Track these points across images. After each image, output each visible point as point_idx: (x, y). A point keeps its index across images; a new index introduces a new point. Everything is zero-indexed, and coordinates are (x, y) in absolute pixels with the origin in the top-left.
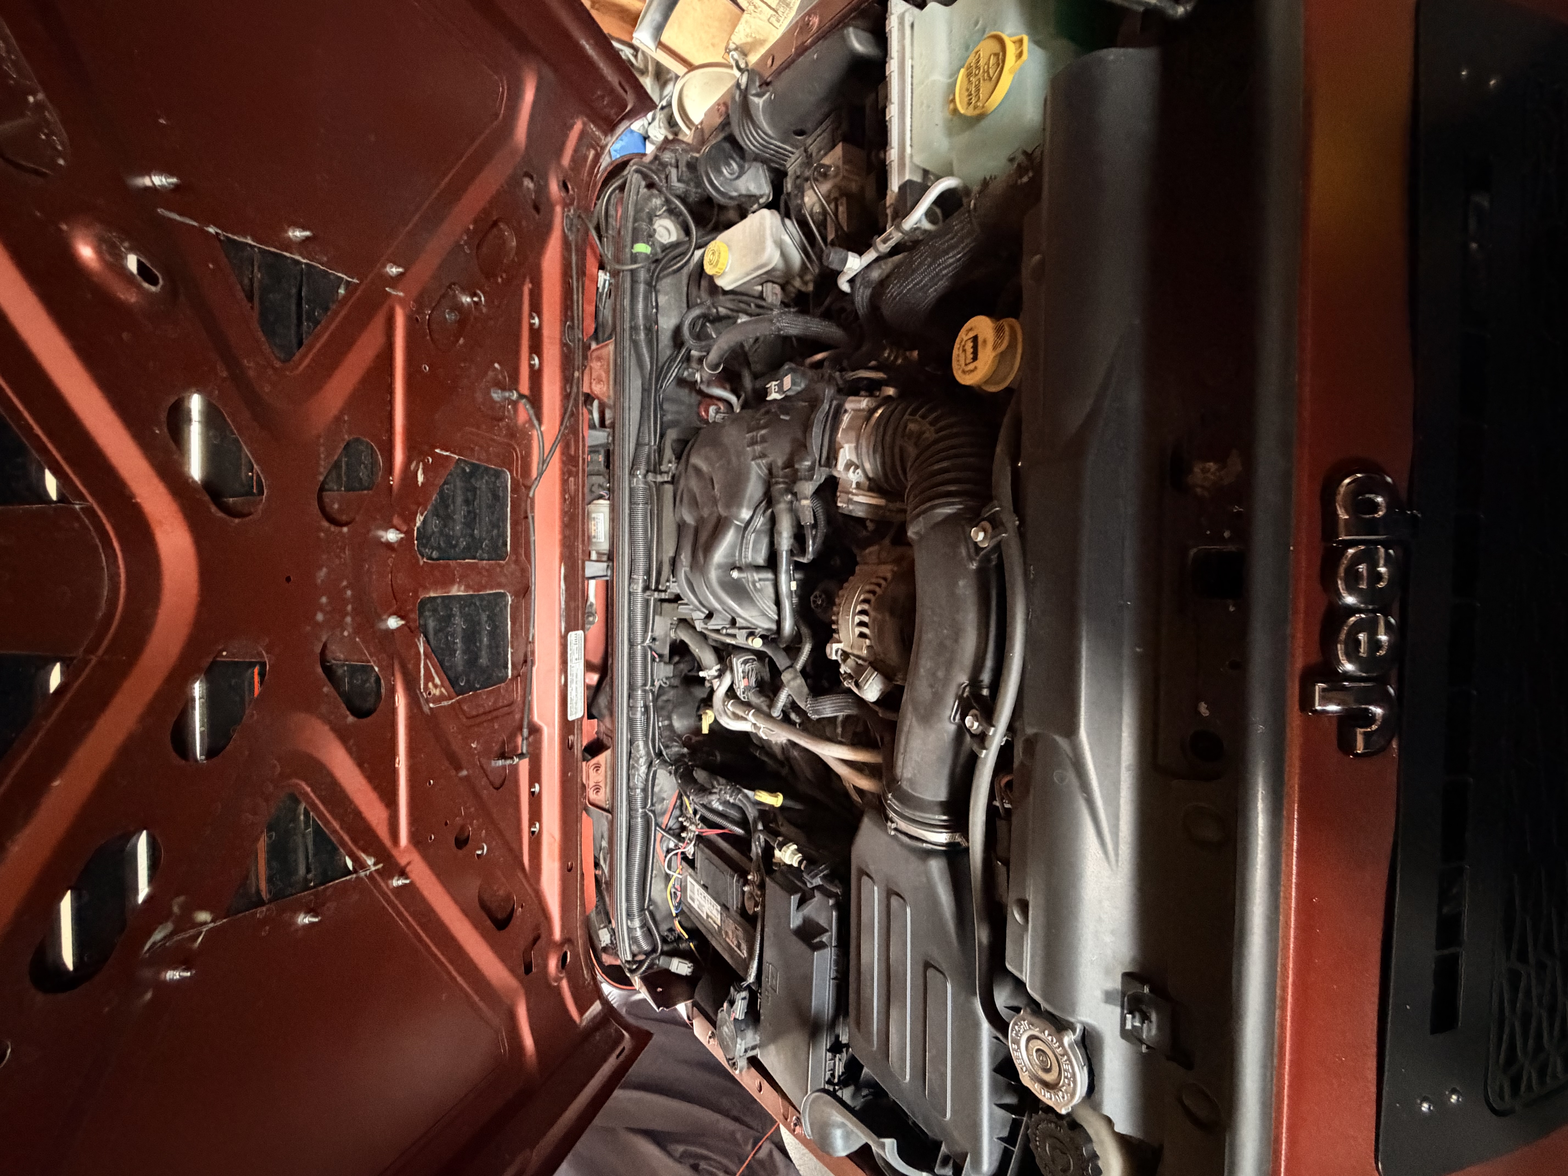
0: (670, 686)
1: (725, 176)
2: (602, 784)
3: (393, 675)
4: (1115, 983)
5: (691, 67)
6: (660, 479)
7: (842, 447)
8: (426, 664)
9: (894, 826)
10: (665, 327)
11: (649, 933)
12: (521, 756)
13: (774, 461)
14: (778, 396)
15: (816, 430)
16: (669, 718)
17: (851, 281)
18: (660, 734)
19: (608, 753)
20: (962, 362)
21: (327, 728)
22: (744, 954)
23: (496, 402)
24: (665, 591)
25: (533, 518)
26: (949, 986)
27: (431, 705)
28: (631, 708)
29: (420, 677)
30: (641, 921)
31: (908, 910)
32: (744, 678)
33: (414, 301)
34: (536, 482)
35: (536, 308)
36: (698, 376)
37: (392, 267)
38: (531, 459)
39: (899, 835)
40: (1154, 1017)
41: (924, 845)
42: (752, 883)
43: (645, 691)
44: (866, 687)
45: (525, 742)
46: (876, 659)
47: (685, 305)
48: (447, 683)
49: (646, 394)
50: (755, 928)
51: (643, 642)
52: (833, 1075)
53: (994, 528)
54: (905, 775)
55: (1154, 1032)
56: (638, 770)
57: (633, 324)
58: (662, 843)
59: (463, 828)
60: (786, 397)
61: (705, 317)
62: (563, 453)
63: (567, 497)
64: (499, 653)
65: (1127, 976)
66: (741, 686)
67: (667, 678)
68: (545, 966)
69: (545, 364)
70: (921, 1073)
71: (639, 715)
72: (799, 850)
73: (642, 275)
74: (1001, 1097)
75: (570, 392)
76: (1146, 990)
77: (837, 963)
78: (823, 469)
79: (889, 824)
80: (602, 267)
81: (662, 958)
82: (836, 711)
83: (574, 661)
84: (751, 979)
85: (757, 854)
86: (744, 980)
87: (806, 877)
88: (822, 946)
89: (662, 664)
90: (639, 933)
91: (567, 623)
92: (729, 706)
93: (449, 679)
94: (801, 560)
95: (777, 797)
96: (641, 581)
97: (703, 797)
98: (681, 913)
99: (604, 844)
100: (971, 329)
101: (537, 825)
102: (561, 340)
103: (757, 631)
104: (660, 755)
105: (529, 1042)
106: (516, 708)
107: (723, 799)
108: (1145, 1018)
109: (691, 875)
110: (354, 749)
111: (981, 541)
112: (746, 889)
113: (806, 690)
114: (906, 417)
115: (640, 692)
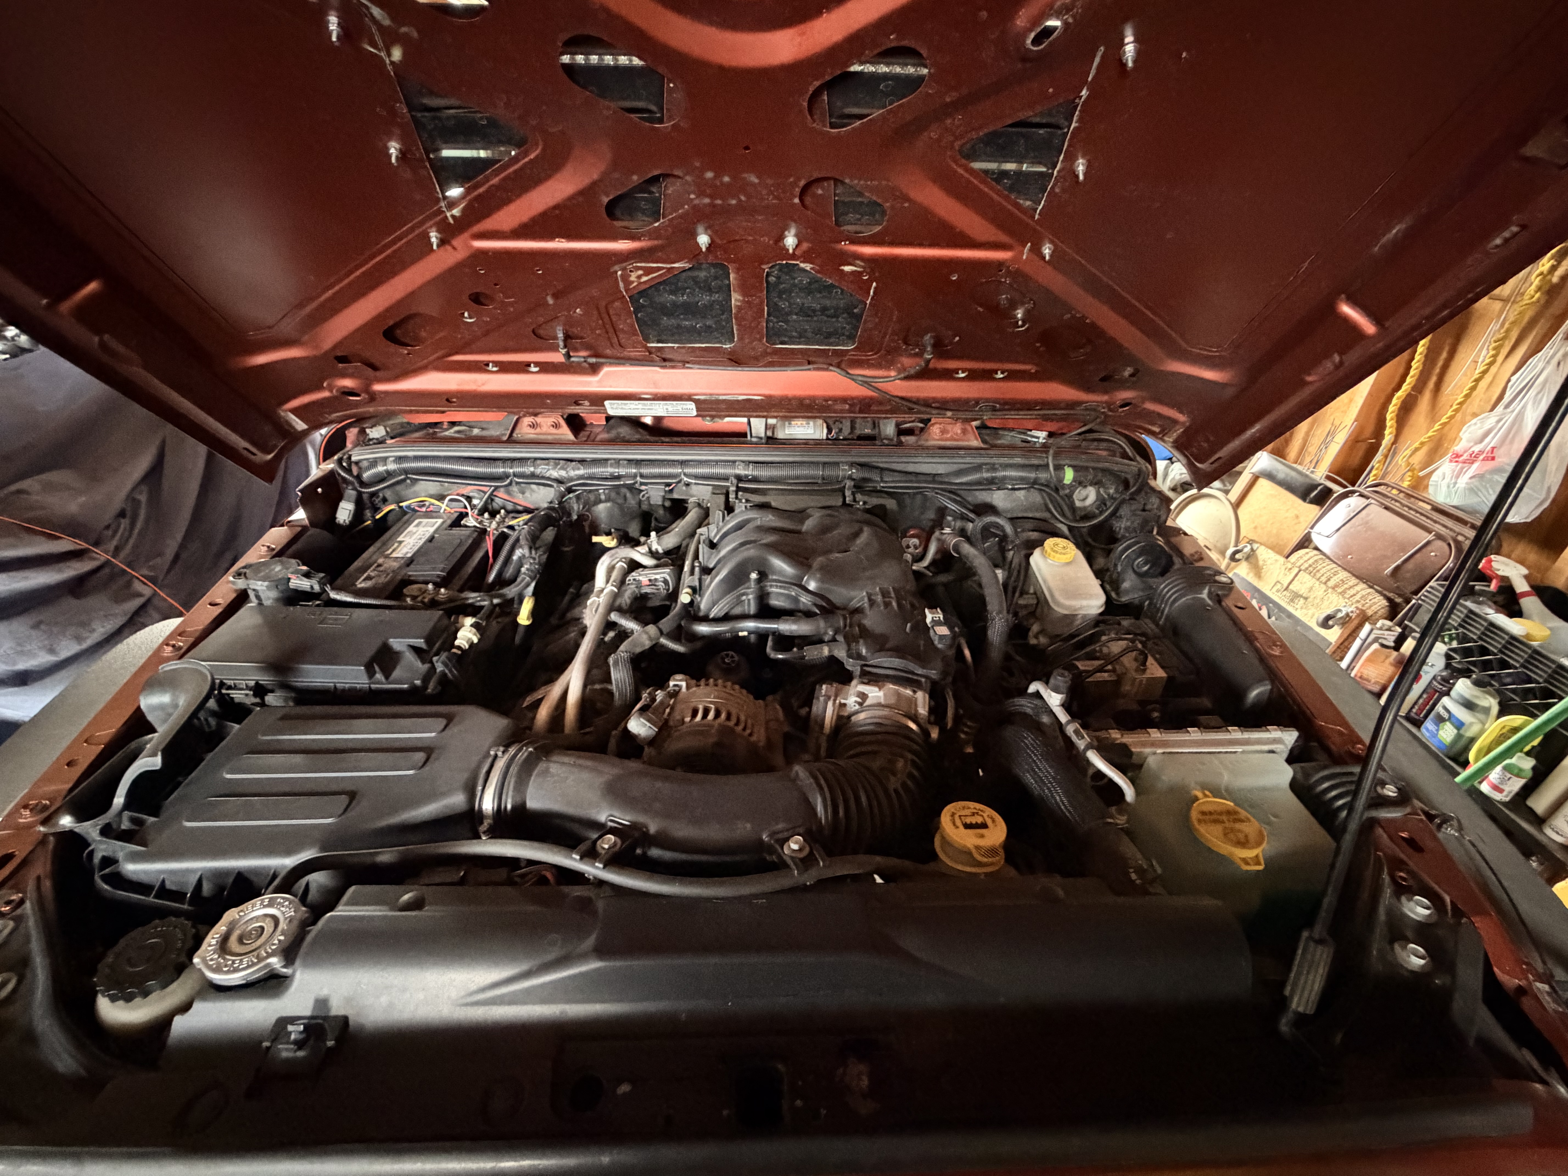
0: (640, 500)
1: (1136, 559)
2: (538, 430)
3: (650, 239)
4: (337, 1009)
5: (1236, 506)
6: (848, 493)
7: (880, 689)
8: (663, 268)
9: (500, 754)
10: (994, 496)
11: (381, 479)
12: (568, 356)
13: (866, 616)
14: (928, 620)
15: (896, 662)
16: (607, 500)
17: (1038, 695)
18: (590, 491)
19: (570, 436)
20: (963, 813)
21: (595, 177)
22: (361, 584)
23: (922, 338)
24: (737, 498)
25: (809, 370)
26: (330, 820)
27: (619, 273)
28: (618, 462)
29: (649, 262)
30: (395, 471)
31: (411, 772)
32: (650, 580)
33: (1018, 269)
34: (843, 373)
35: (1012, 376)
36: (947, 530)
37: (1050, 249)
38: (866, 369)
39: (490, 760)
40: (301, 1054)
41: (480, 788)
42: (438, 593)
43: (635, 476)
44: (642, 720)
45: (583, 360)
46: (671, 727)
47: (1015, 515)
48: (643, 287)
49: (930, 479)
50: (387, 598)
51: (685, 474)
52: (230, 688)
53: (802, 860)
54: (552, 765)
55: (285, 1054)
56: (554, 468)
57: (997, 466)
58: (478, 494)
59: (492, 299)
60: (928, 628)
61: (1004, 538)
62: (871, 398)
63: (830, 402)
64: (673, 335)
65: (345, 1020)
66: (642, 577)
67: (648, 498)
68: (344, 375)
69: (959, 384)
70: (236, 791)
71: (610, 470)
72: (472, 645)
73: (1043, 476)
74: (209, 880)
75: (931, 407)
76: (330, 1043)
77: (353, 690)
78: (859, 668)
79: (502, 749)
80: (1051, 435)
81: (354, 493)
82: (617, 686)
83: (665, 407)
84: (333, 595)
85: (467, 599)
86: (333, 589)
87: (444, 656)
88: (371, 673)
89: (663, 494)
90: (381, 468)
91: (705, 401)
92: (620, 563)
93: (645, 290)
94: (770, 643)
95: (528, 619)
96: (746, 473)
97: (527, 539)
98: (403, 512)
99: (476, 431)
100: (993, 821)
101: (495, 369)
102: (981, 399)
103: (697, 596)
104: (570, 490)
105: (262, 359)
106: (617, 352)
107: (524, 561)
108: (300, 1044)
109: (443, 523)
110: (574, 202)
111: (789, 846)
112: (430, 586)
113: (638, 650)
114: (910, 756)
115: (634, 471)
